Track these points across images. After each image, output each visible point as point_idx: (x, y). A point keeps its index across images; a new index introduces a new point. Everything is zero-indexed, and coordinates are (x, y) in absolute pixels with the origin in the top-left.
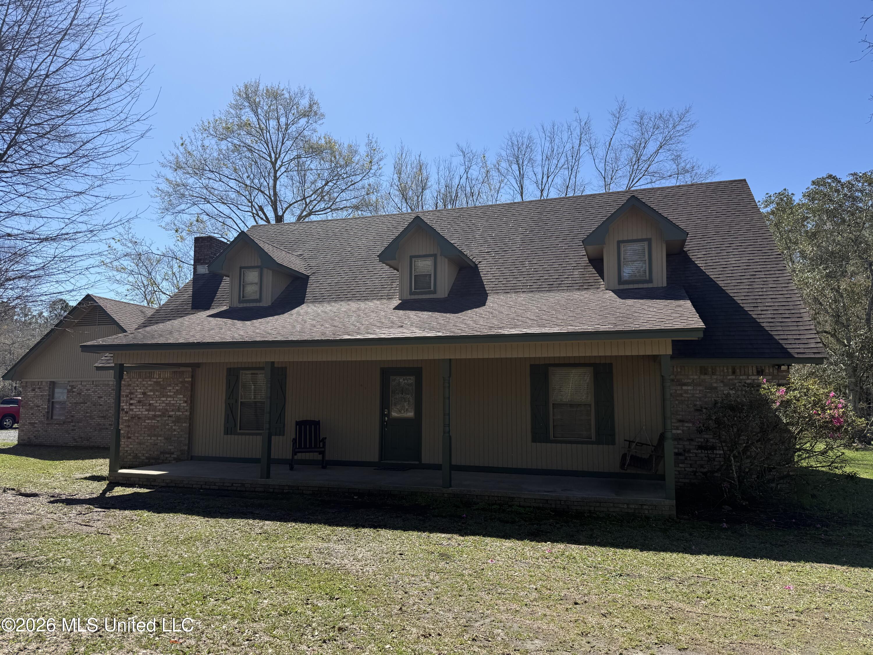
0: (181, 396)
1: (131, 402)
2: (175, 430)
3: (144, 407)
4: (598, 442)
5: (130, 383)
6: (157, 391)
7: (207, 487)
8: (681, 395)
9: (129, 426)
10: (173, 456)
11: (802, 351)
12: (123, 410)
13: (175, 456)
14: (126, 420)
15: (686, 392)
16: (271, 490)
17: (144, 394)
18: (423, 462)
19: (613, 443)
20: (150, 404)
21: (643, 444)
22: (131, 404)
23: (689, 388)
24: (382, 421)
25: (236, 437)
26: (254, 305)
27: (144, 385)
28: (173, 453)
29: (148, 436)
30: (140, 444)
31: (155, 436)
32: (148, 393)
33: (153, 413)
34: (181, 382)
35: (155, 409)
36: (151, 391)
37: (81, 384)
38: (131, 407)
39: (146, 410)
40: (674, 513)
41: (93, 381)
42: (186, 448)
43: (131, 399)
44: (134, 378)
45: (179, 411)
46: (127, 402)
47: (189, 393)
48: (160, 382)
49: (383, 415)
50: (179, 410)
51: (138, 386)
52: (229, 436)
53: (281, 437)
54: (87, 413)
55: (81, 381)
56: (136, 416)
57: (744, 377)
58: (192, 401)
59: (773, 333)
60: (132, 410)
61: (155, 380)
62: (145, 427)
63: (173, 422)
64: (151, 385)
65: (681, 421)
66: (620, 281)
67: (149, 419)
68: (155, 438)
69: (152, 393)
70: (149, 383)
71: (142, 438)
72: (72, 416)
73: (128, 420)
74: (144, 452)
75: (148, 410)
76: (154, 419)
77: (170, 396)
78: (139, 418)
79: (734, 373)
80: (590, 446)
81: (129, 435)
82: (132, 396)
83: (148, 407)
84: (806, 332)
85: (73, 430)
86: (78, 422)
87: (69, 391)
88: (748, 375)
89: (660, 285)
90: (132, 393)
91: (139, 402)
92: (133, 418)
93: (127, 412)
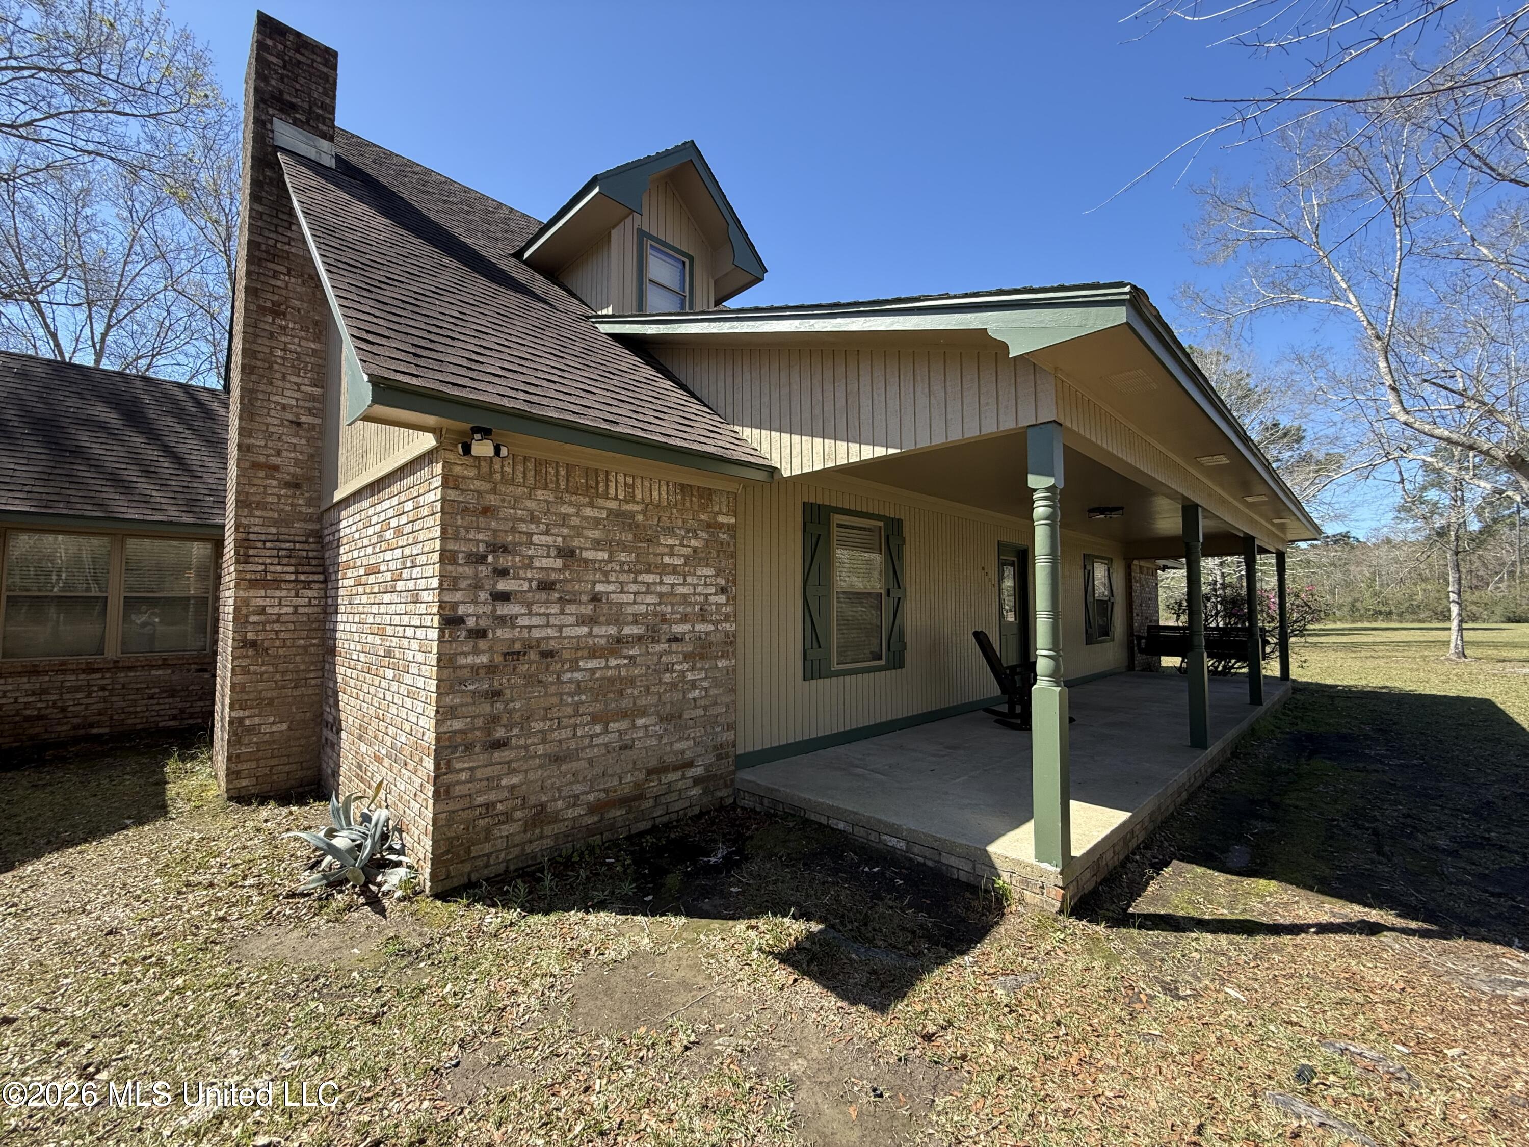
0: (710, 572)
1: (502, 586)
2: (693, 684)
3: (571, 609)
5: (492, 500)
6: (622, 546)
10: (691, 772)
13: (699, 771)
14: (475, 669)
17: (567, 554)
20: (596, 598)
22: (504, 597)
24: (1000, 630)
27: (565, 517)
28: (690, 764)
29: (595, 719)
30: (557, 759)
31: (624, 715)
32: (589, 555)
33: (612, 630)
34: (709, 525)
35: (617, 616)
36: (597, 545)
38: (504, 609)
39: (582, 621)
43: (502, 573)
44: (512, 482)
45: (704, 621)
46: (477, 586)
48: (632, 514)
51: (533, 519)
52: (816, 683)
53: (899, 671)
56: (529, 646)
61: (613, 505)
62: (579, 689)
63: (687, 657)
64: (597, 521)
67: (594, 653)
68: (623, 725)
69: (603, 555)
70: (588, 512)
71: (566, 734)
73: (491, 669)
74: (578, 788)
75: (591, 621)
76: (615, 653)
77: (674, 570)
78: (548, 654)
81: (500, 733)
82: (505, 561)
83: (588, 609)
90: (505, 549)
91: (546, 586)
92: (513, 656)
93: (479, 633)
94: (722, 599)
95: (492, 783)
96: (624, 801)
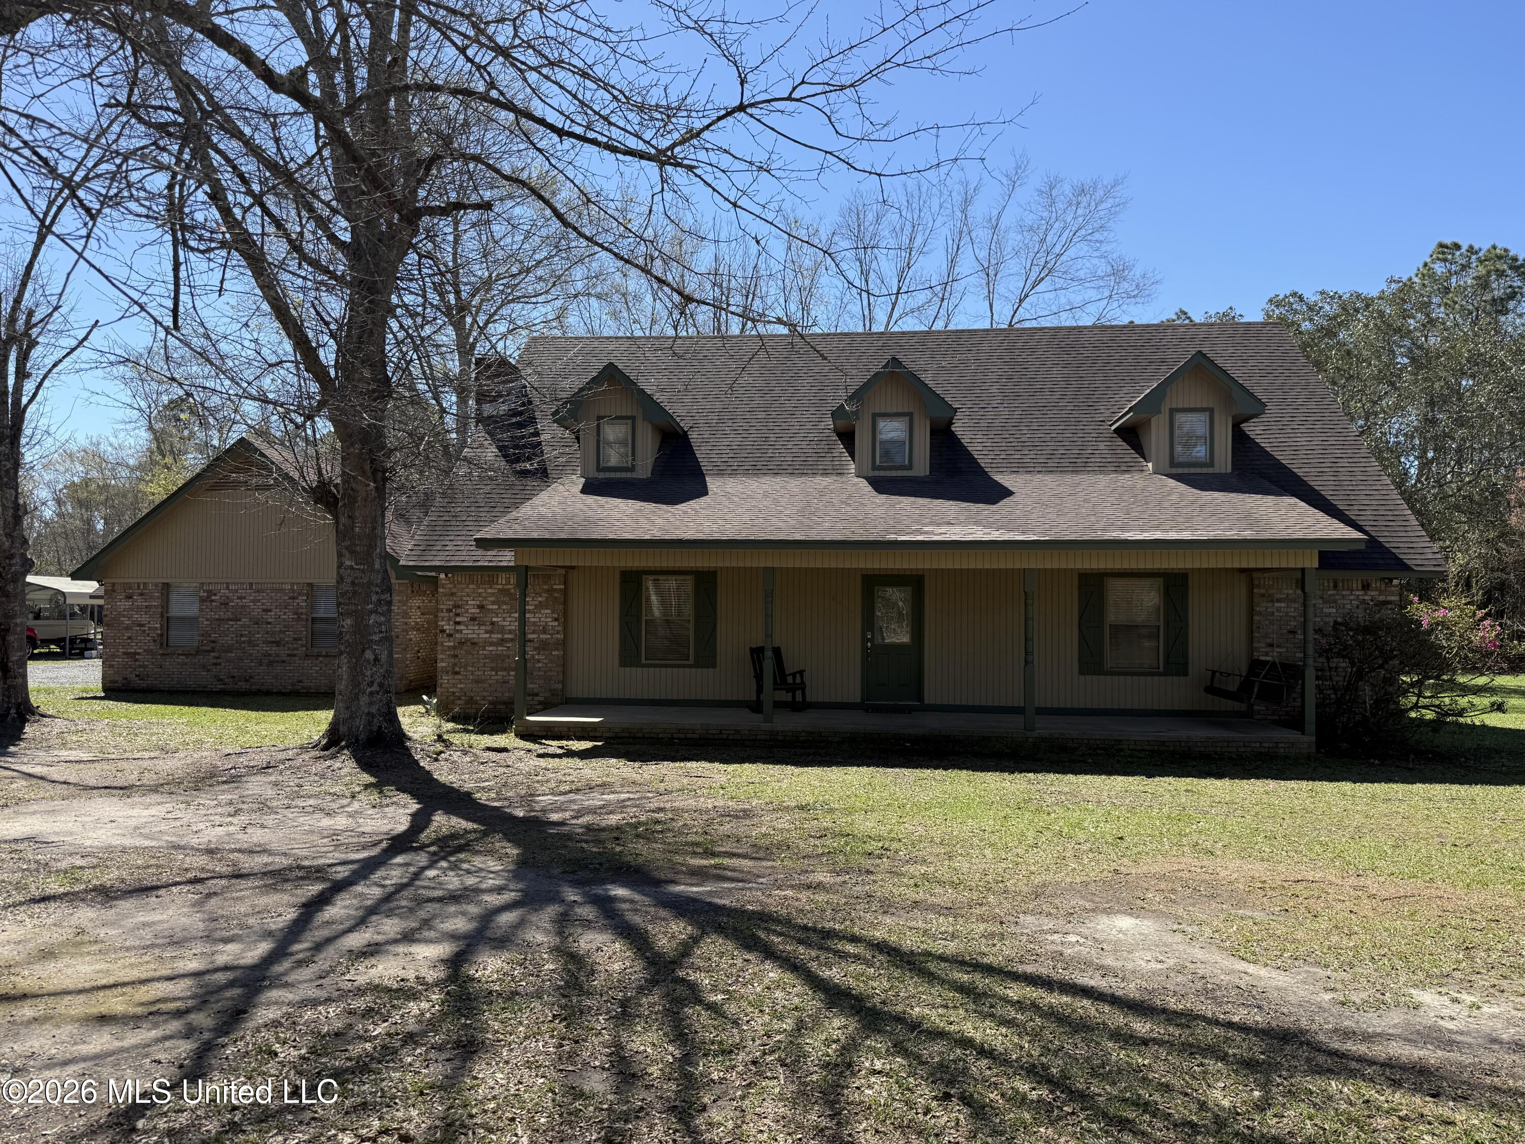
0: (548, 611)
1: (458, 619)
2: (539, 661)
3: (482, 627)
4: (1167, 673)
5: (454, 590)
6: (504, 603)
7: (682, 736)
8: (1273, 614)
9: (455, 656)
10: (537, 698)
11: (1419, 562)
12: (443, 631)
13: (542, 699)
14: (449, 647)
15: (1279, 609)
16: (781, 738)
17: (481, 607)
18: (926, 702)
19: (1186, 674)
20: (493, 623)
21: (1229, 675)
22: (459, 623)
23: (1283, 605)
24: (864, 648)
25: (640, 669)
26: (623, 475)
27: (480, 594)
28: (537, 695)
29: (492, 669)
30: (477, 682)
31: (505, 670)
32: (490, 607)
33: (500, 636)
34: (548, 591)
35: (502, 630)
36: (493, 603)
37: (228, 588)
38: (458, 627)
39: (487, 632)
40: (1314, 750)
41: (251, 584)
42: (560, 686)
43: (458, 615)
44: (461, 583)
45: (545, 633)
46: (449, 620)
47: (561, 607)
48: (509, 590)
49: (864, 640)
50: (545, 631)
51: (468, 595)
52: (628, 669)
53: (711, 670)
54: (242, 636)
55: (228, 584)
56: (467, 640)
57: (1348, 593)
58: (565, 617)
59: (1381, 540)
60: (461, 631)
61: (500, 587)
62: (486, 657)
63: (535, 649)
64: (493, 594)
65: (1271, 645)
66: (1173, 464)
67: (491, 644)
68: (505, 673)
69: (495, 607)
70: (490, 591)
71: (480, 673)
72: (213, 642)
73: (454, 647)
74: (485, 694)
75: (490, 632)
76: (501, 645)
78: (474, 644)
79: (1335, 587)
80: (1156, 678)
81: (457, 669)
82: (459, 611)
83: (489, 628)
84: (1417, 539)
85: (215, 664)
86: (226, 651)
87: (202, 600)
88: (1352, 590)
89: (1223, 471)
90: (459, 607)
91: (473, 619)
92: (461, 643)
93: (450, 635)
94: (556, 623)
95: (454, 685)
96: (504, 703)
